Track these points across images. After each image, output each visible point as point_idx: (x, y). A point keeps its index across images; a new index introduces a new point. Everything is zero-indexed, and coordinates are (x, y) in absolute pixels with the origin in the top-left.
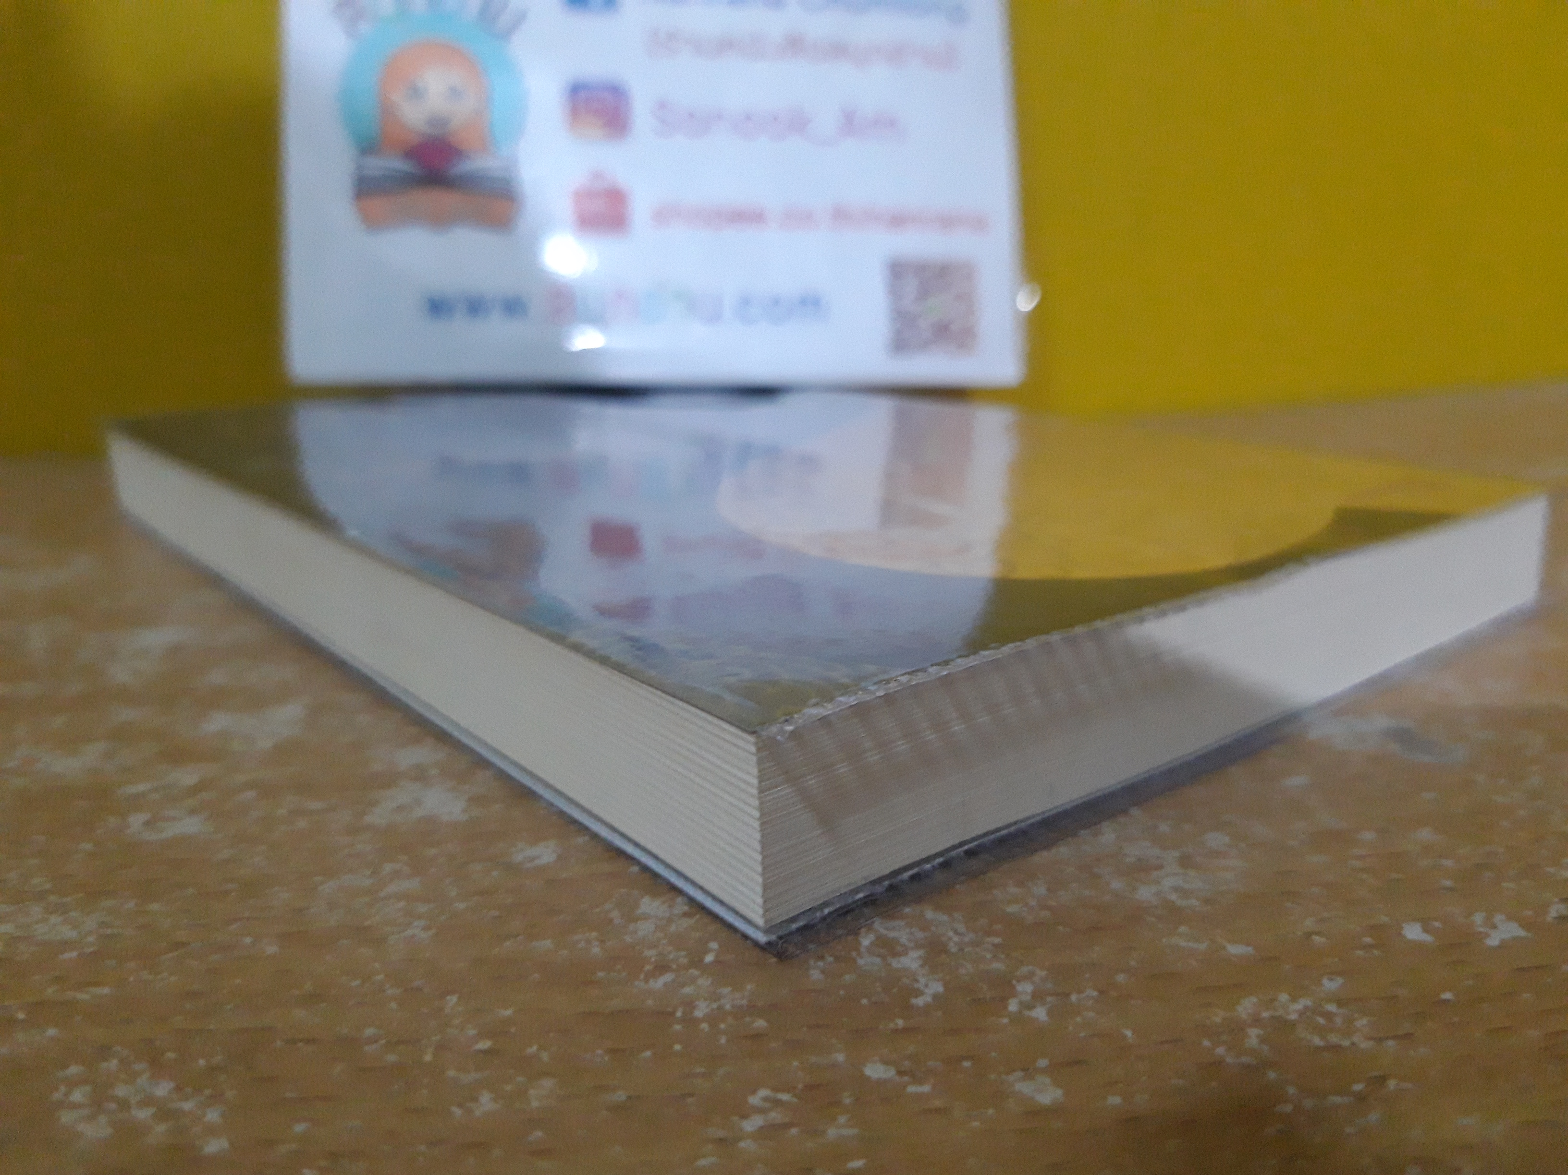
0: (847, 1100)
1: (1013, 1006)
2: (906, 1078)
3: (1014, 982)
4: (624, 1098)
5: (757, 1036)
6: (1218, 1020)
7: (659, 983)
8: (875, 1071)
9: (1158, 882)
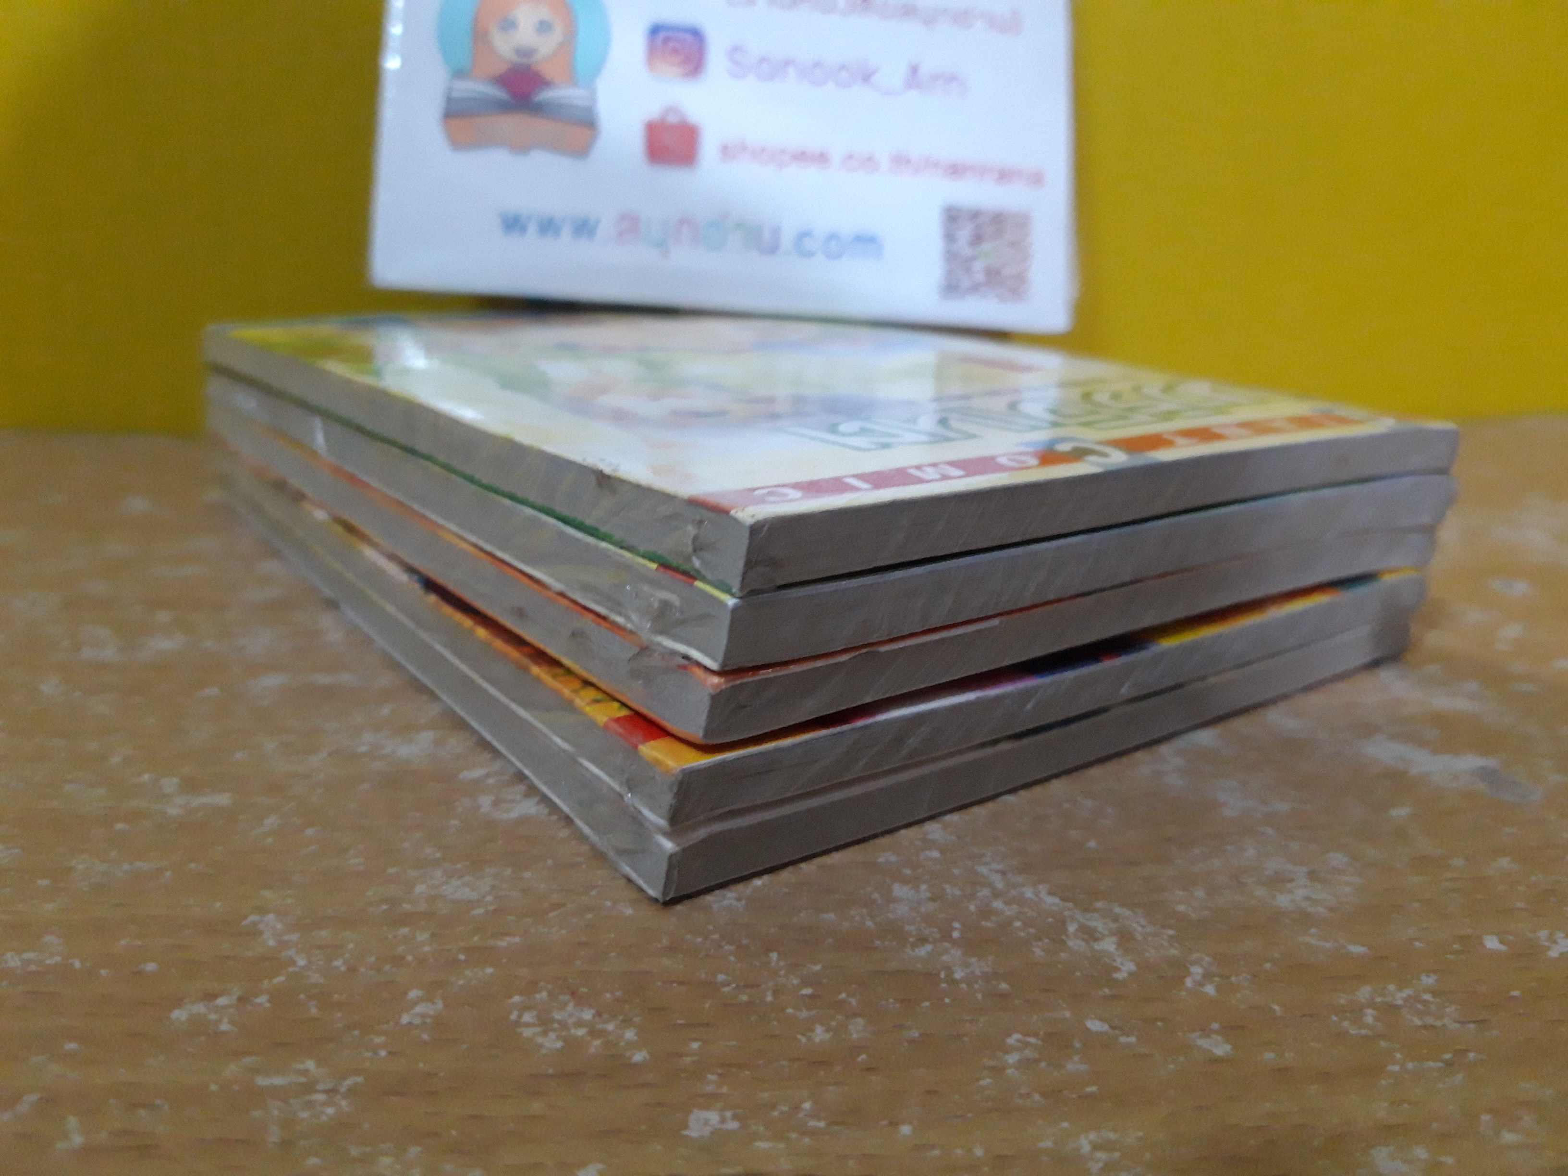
0: (1078, 1045)
1: (1189, 982)
2: (1117, 1032)
3: (1188, 965)
4: (917, 1035)
5: (1003, 996)
6: (1343, 1002)
7: (923, 951)
8: (1095, 1025)
9: (1291, 892)
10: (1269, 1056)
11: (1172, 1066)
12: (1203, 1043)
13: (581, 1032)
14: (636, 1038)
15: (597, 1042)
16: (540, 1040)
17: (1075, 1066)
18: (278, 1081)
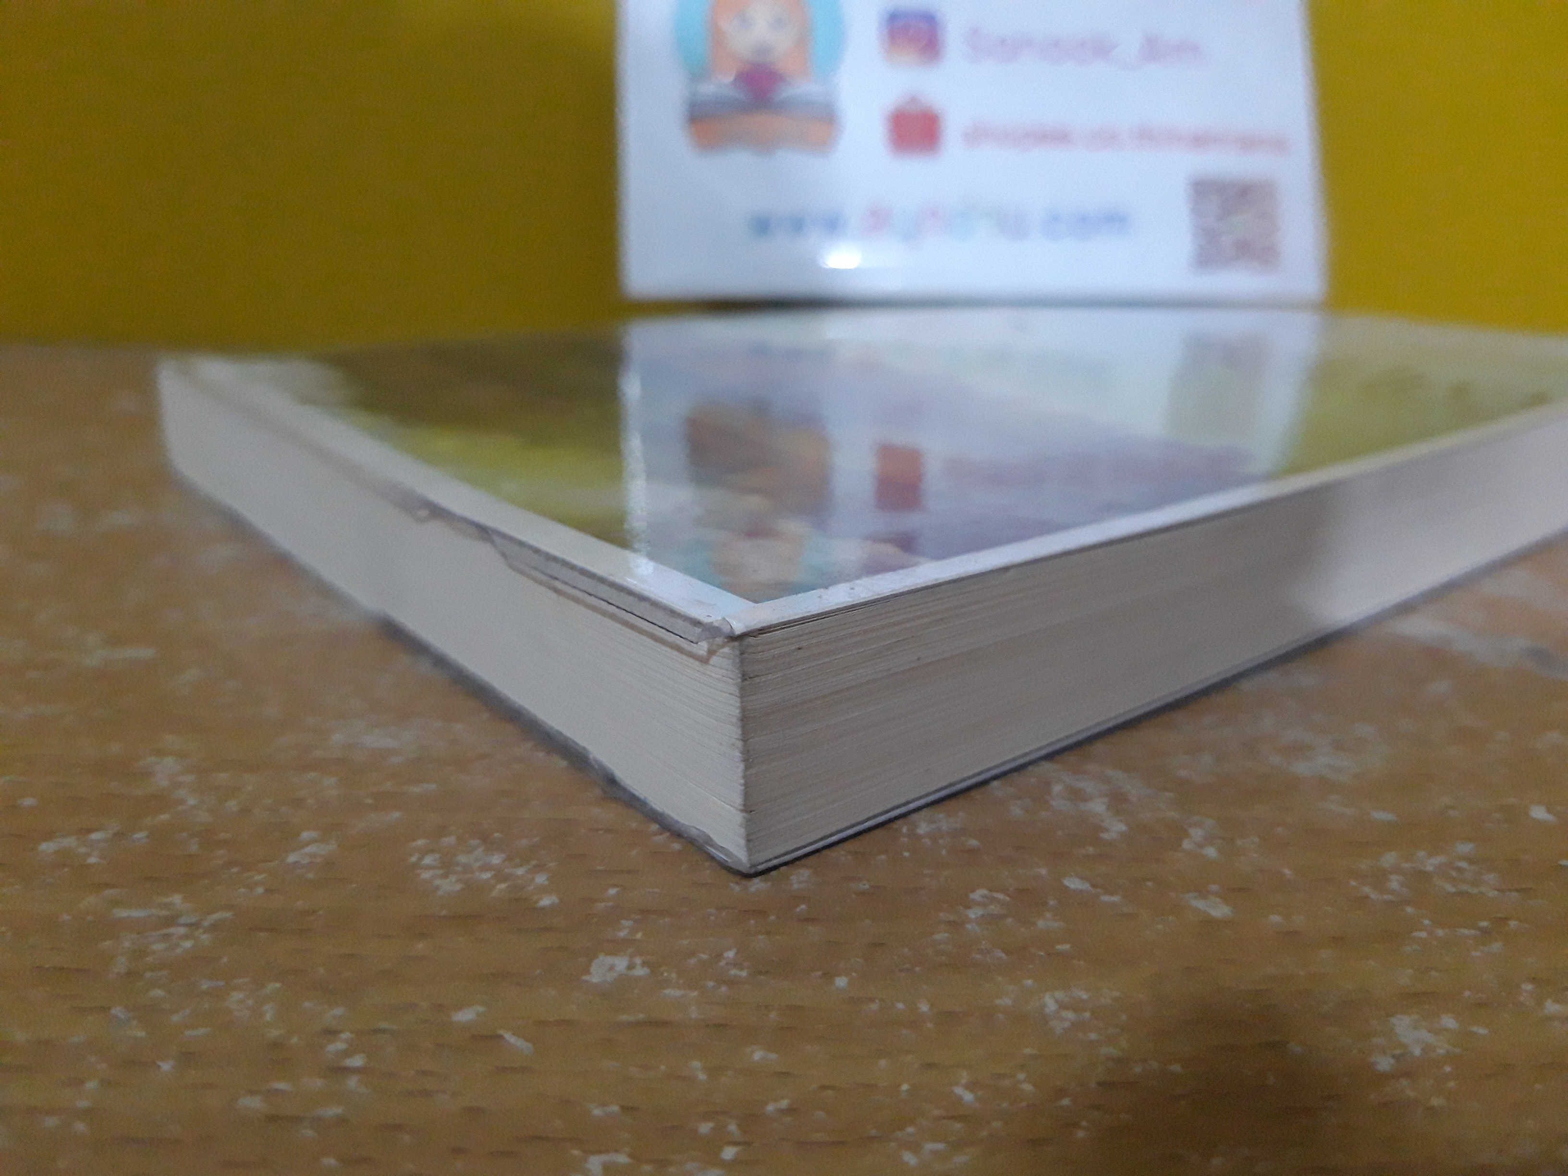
0: (1052, 903)
1: (1186, 844)
2: (1099, 890)
3: (1188, 828)
4: (867, 887)
5: (972, 851)
6: (1363, 867)
8: (1073, 883)
9: (1311, 759)
10: (1276, 918)
11: (1160, 927)
12: (1199, 904)
13: (486, 876)
14: (546, 883)
15: (503, 886)
16: (438, 882)
17: (1046, 923)
18: (137, 913)
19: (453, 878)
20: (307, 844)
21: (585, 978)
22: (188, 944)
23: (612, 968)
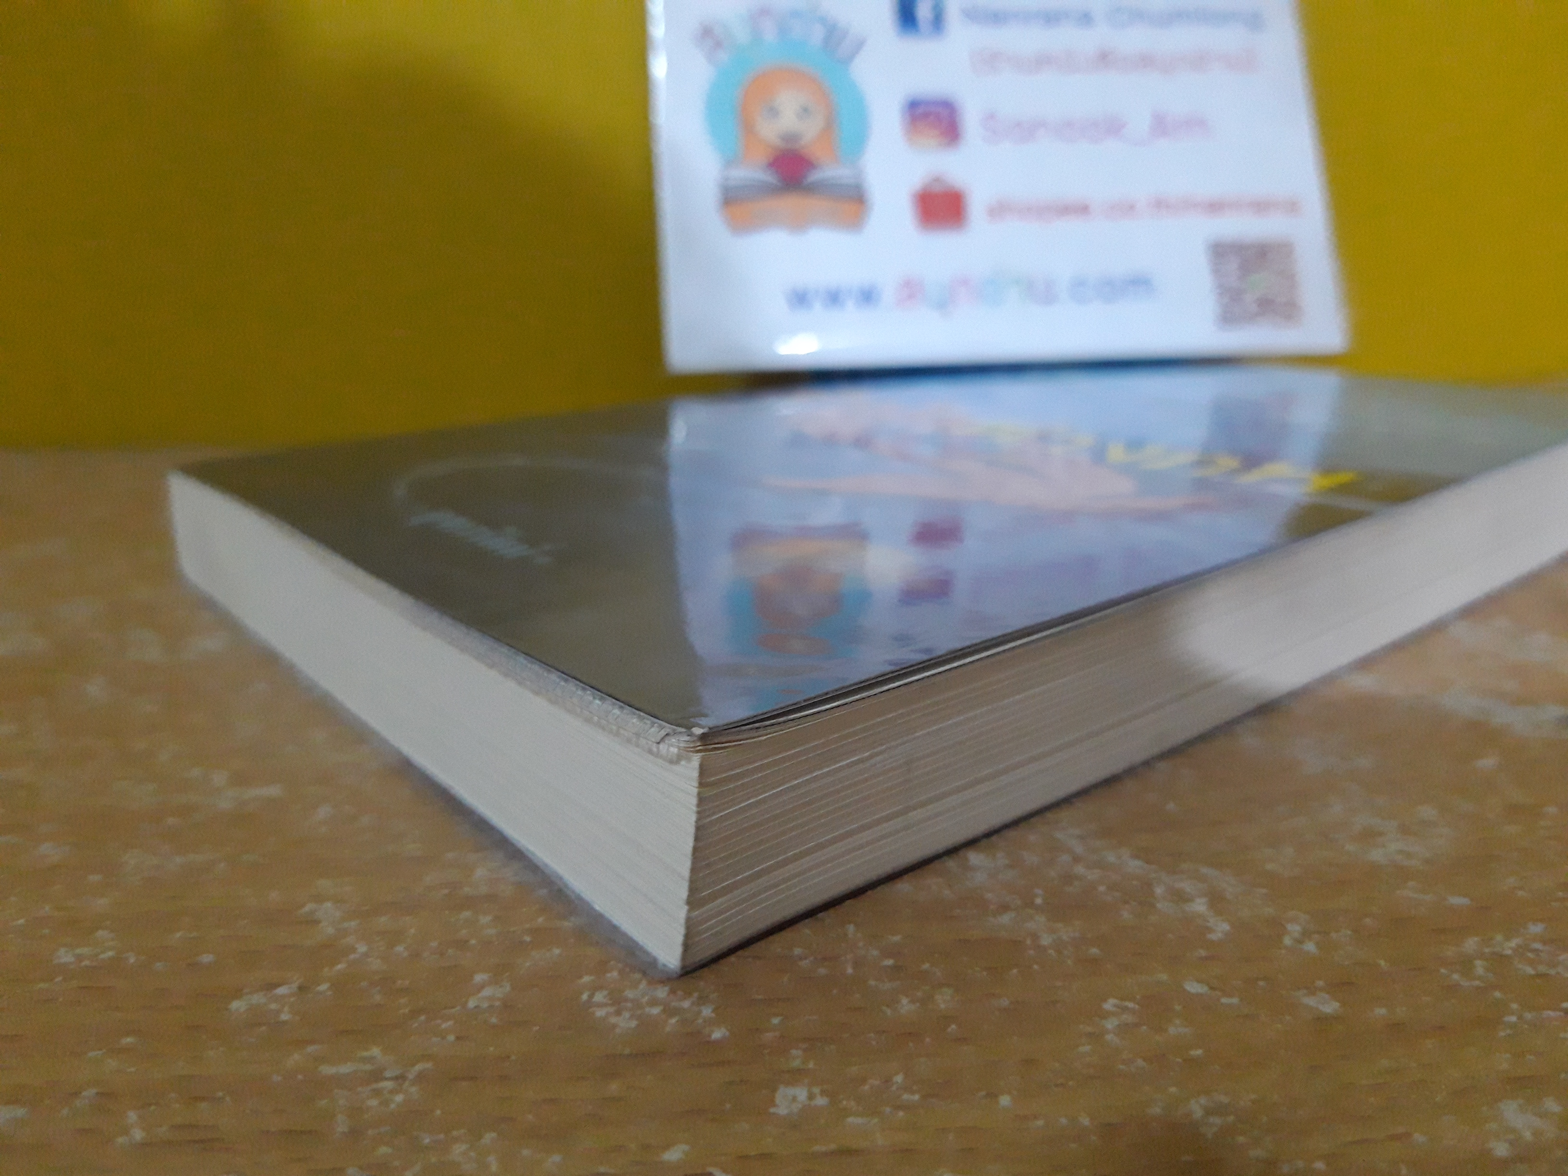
0: (1178, 1008)
1: (1287, 941)
2: (1218, 993)
3: (1285, 923)
4: (1007, 1003)
5: (1094, 961)
6: (1450, 954)
7: (1006, 919)
8: (1193, 987)
9: (1383, 846)
10: (1381, 1011)
11: (1279, 1026)
12: (1310, 1001)
13: (656, 1011)
14: (713, 1015)
15: (673, 1021)
16: (613, 1020)
17: (1177, 1029)
18: (345, 1069)
19: (627, 1015)
20: (482, 987)
21: (772, 1110)
22: (399, 1098)
23: (794, 1099)
